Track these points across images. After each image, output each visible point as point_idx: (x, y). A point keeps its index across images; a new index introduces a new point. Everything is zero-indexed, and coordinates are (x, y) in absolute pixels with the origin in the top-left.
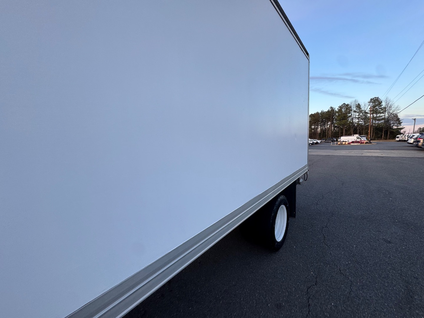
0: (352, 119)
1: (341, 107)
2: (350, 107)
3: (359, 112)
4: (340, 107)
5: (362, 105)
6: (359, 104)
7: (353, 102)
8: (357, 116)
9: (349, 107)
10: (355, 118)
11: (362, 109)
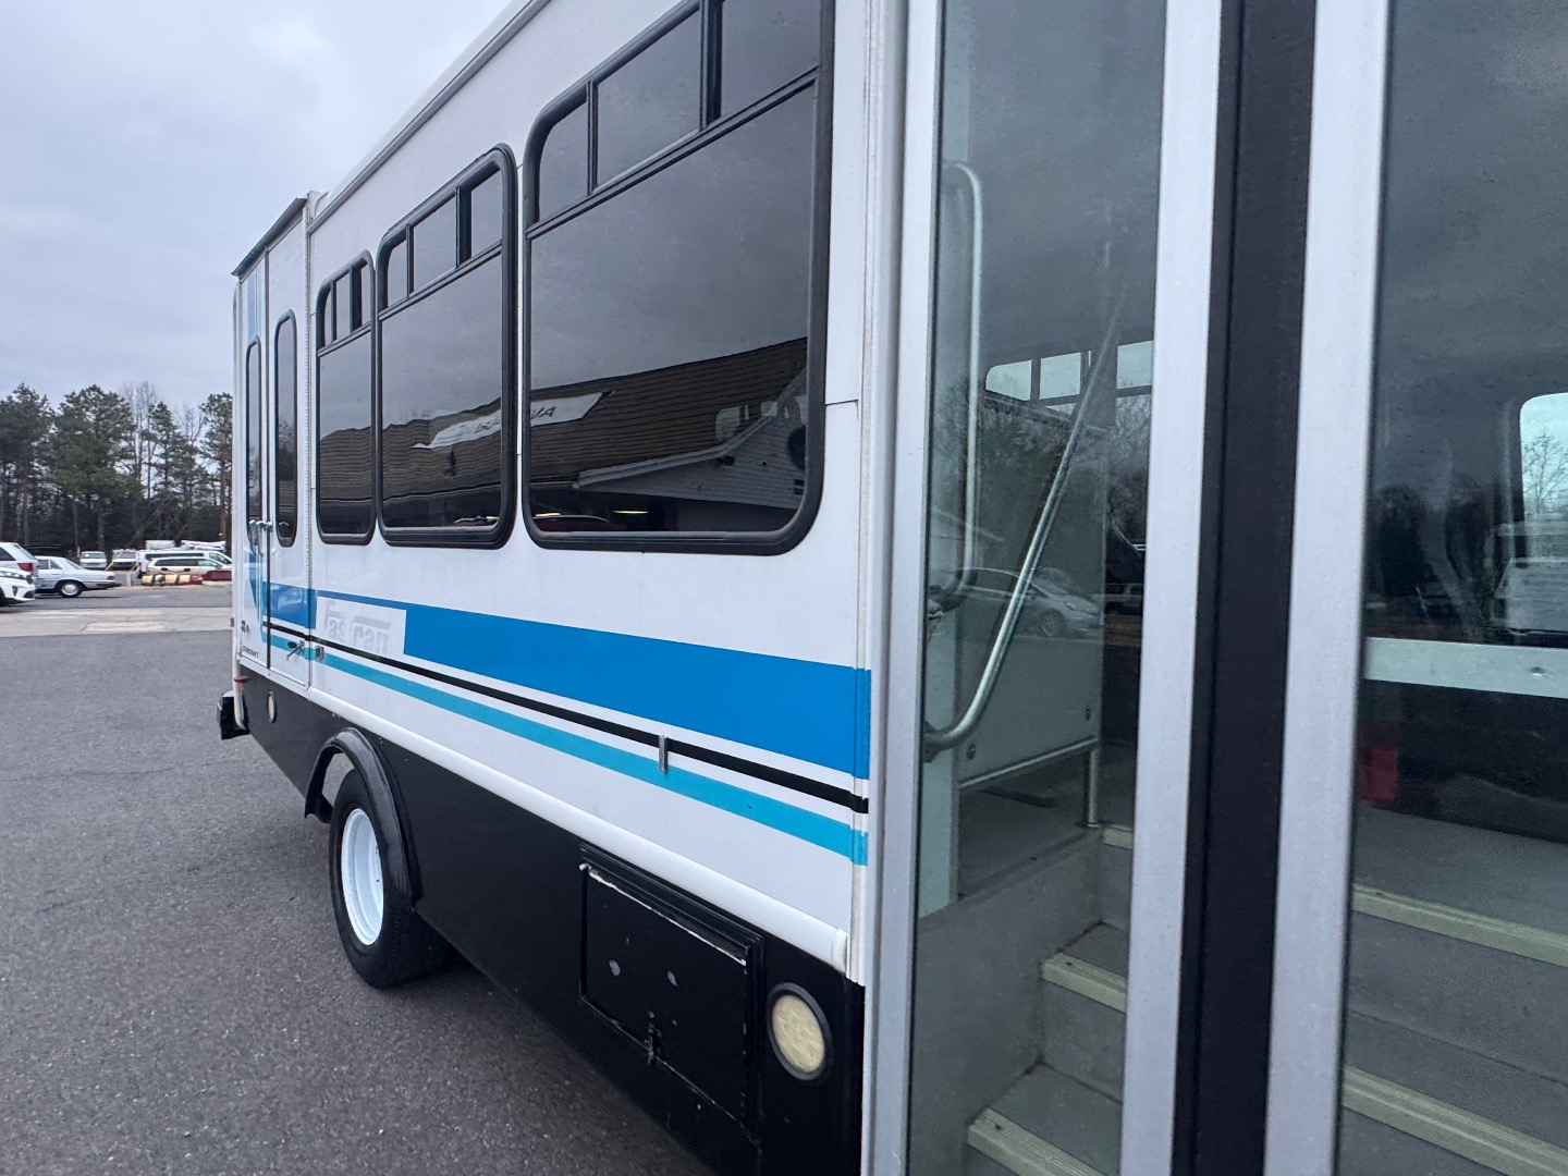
0: (137, 469)
1: (77, 402)
2: (126, 411)
3: (165, 442)
4: (73, 399)
5: (177, 412)
6: (161, 405)
7: (135, 393)
8: (154, 460)
9: (117, 410)
10: (150, 464)
11: (177, 431)
